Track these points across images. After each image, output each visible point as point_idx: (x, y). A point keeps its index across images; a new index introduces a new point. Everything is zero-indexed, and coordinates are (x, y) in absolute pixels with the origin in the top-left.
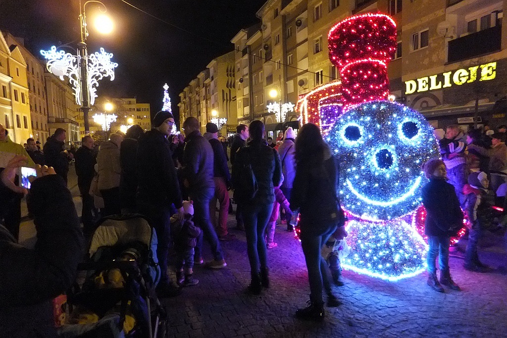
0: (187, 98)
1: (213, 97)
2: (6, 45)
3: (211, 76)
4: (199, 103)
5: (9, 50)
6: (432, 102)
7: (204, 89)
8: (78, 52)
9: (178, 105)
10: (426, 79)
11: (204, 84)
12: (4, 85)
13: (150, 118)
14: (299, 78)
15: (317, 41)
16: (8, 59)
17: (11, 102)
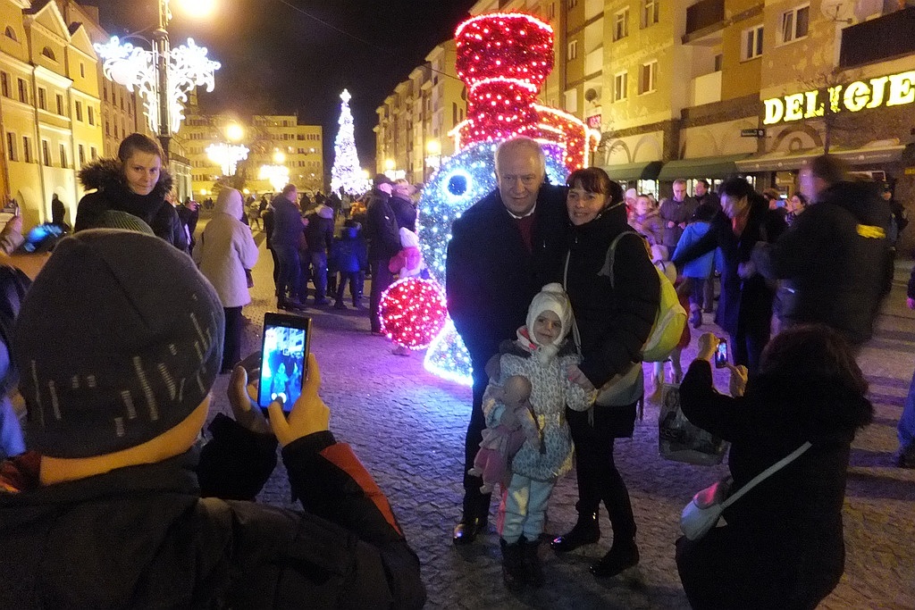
0: (390, 117)
1: (435, 117)
2: (63, 23)
3: (433, 76)
4: (410, 127)
5: (67, 32)
6: (808, 141)
7: (419, 102)
8: (155, 45)
9: (375, 130)
10: (800, 97)
11: (420, 91)
12: (59, 93)
13: (321, 152)
14: (588, 85)
15: (620, 17)
16: (66, 48)
17: (70, 124)
